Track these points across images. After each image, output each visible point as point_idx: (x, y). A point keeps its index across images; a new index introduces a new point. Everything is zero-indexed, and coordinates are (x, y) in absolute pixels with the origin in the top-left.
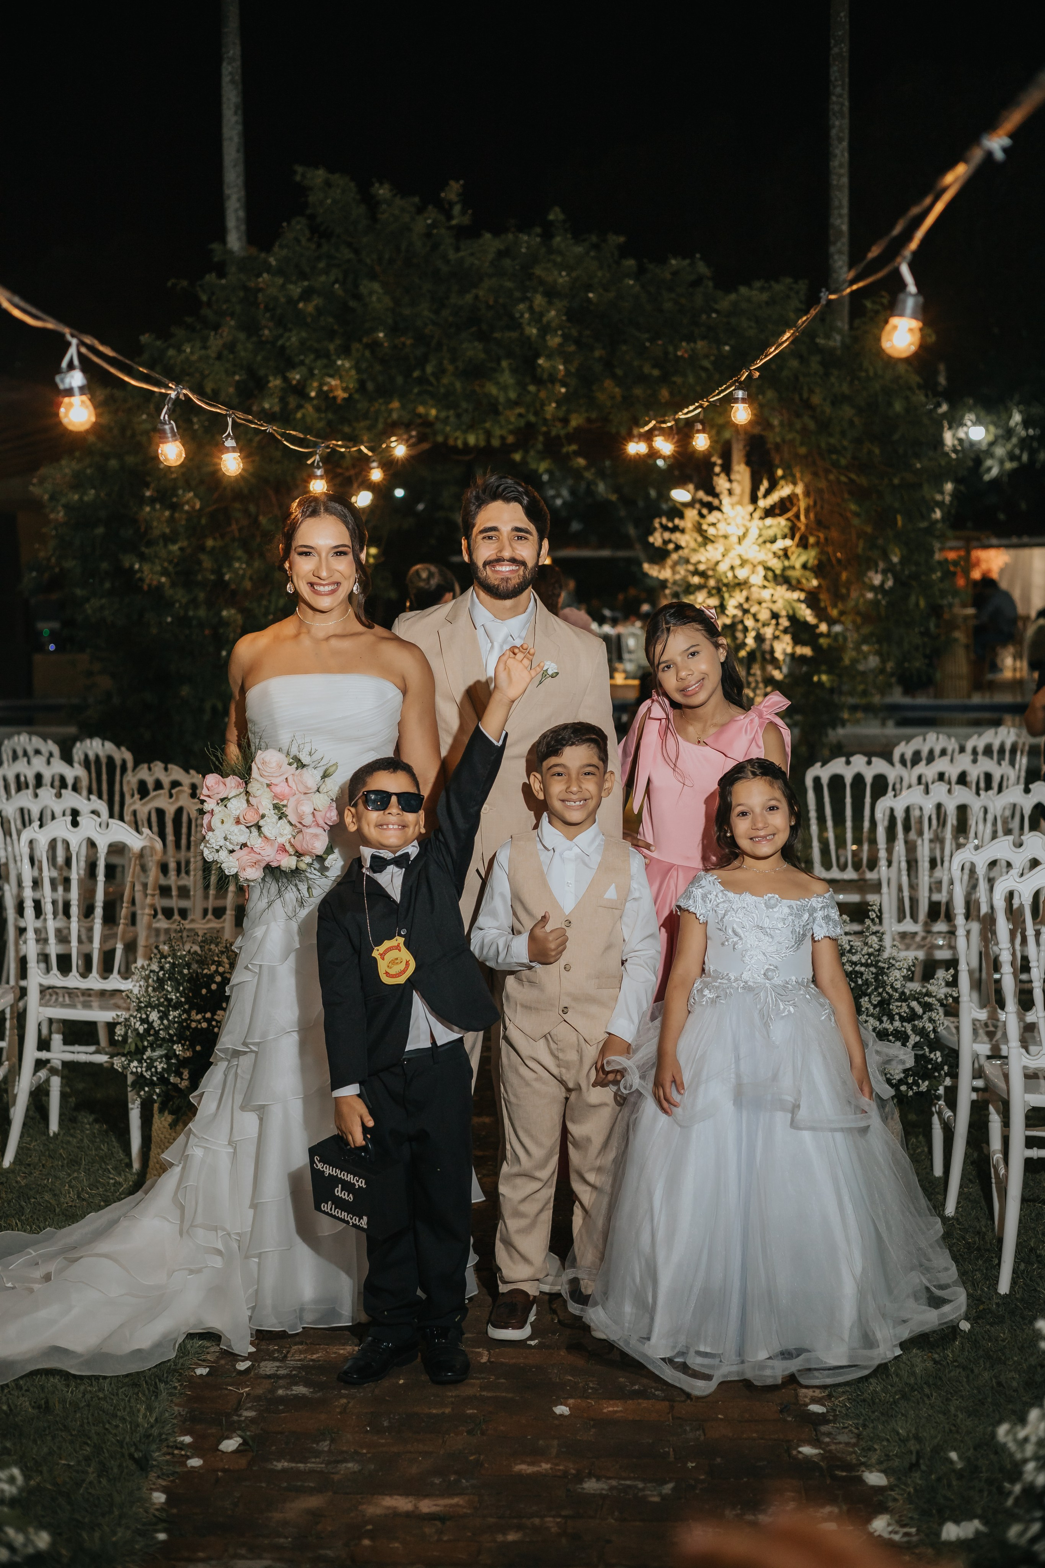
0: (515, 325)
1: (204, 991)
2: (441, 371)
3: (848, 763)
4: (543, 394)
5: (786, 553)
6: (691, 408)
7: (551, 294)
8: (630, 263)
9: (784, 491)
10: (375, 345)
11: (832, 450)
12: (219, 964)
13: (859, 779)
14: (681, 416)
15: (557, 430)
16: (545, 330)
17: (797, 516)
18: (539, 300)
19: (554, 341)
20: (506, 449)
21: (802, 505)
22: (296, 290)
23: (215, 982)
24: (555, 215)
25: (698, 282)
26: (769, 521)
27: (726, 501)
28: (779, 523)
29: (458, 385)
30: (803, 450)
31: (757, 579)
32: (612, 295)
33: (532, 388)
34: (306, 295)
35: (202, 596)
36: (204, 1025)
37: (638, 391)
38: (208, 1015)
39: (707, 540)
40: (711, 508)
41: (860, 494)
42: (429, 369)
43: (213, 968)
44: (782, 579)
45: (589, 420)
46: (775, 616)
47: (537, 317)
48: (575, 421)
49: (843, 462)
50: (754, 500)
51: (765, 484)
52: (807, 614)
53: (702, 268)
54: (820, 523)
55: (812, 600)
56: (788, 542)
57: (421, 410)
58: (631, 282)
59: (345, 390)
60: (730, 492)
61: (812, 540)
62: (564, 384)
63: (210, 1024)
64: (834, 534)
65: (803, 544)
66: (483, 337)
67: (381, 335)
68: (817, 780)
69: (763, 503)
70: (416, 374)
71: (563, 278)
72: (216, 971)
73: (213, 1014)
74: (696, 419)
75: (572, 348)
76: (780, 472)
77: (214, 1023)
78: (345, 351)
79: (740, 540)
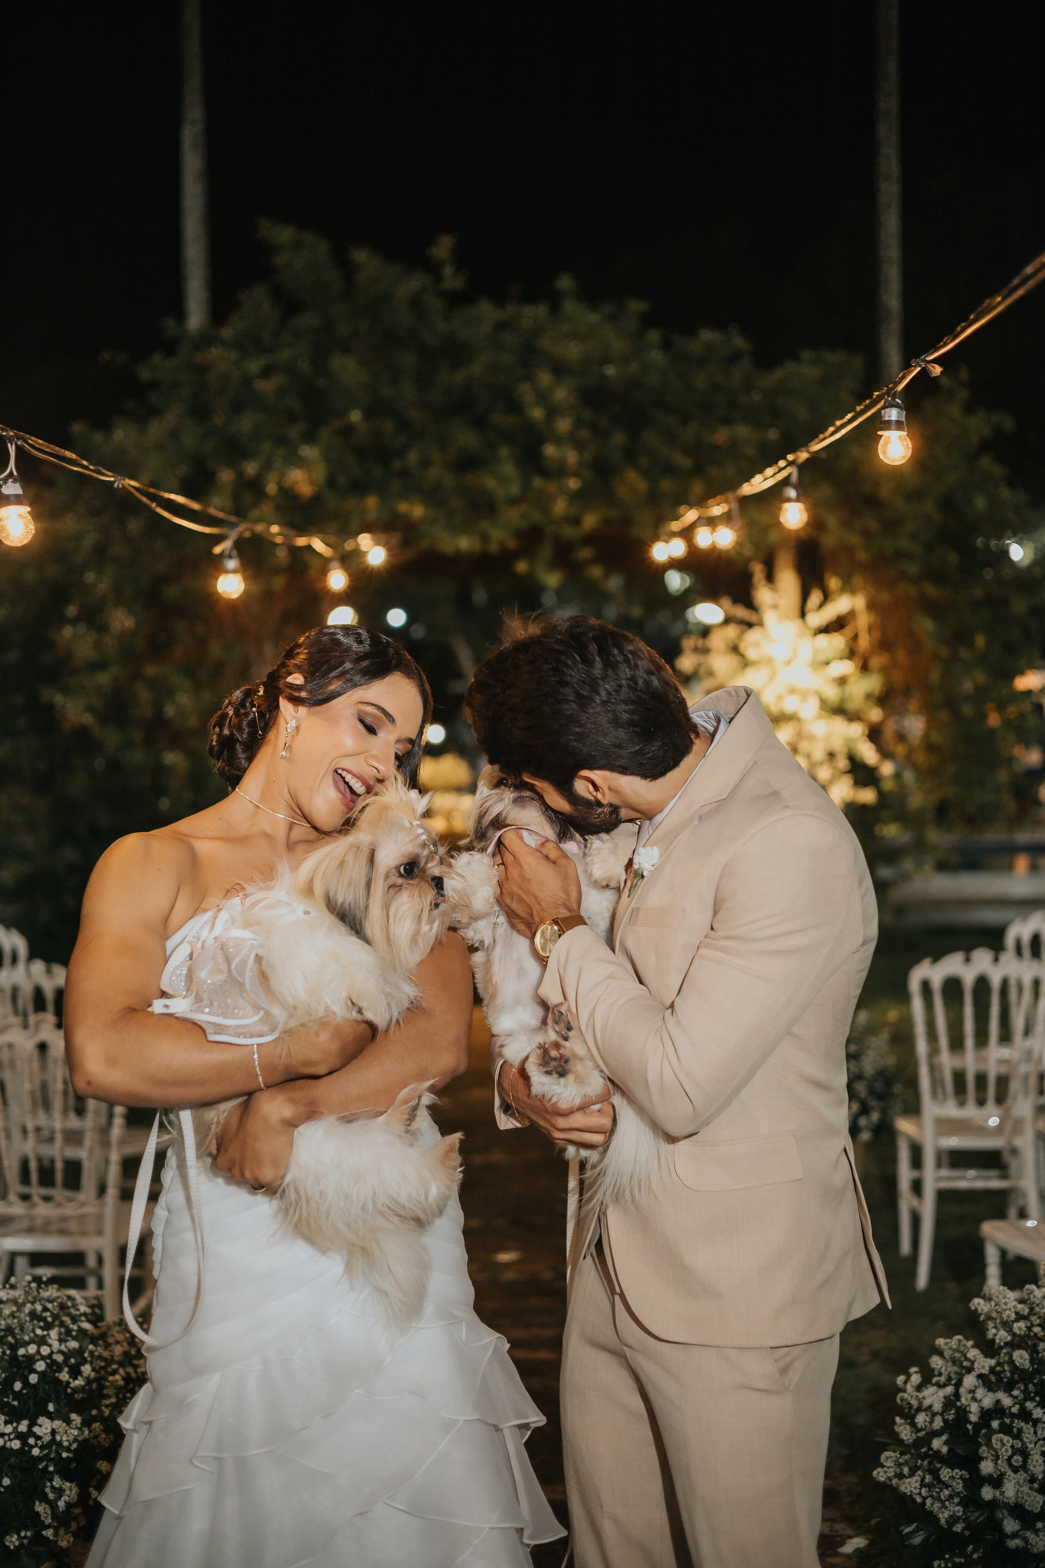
0: (515, 407)
1: (18, 1386)
2: (426, 463)
3: (968, 960)
4: (551, 487)
5: (842, 681)
6: (769, 471)
7: (560, 369)
8: (654, 336)
9: (842, 604)
10: (347, 432)
11: (900, 555)
12: (42, 1341)
13: (982, 983)
14: (748, 489)
15: (569, 532)
16: (552, 412)
17: (855, 637)
18: (545, 378)
19: (564, 425)
20: (507, 558)
21: (863, 620)
22: (254, 366)
23: (35, 1372)
24: (565, 282)
25: (735, 358)
26: (823, 640)
27: (770, 617)
28: (837, 642)
29: (449, 480)
30: (863, 556)
31: (809, 710)
32: (634, 367)
33: (537, 482)
34: (266, 372)
35: (137, 735)
36: (16, 1445)
37: (667, 485)
38: (23, 1427)
39: (746, 663)
40: (750, 625)
41: (932, 608)
42: (413, 457)
43: (32, 1349)
44: (839, 710)
45: (607, 522)
46: (831, 755)
47: (543, 398)
48: (590, 521)
49: (913, 569)
50: (803, 614)
51: (815, 597)
52: (869, 754)
53: (739, 342)
54: (884, 644)
55: (874, 734)
56: (846, 667)
57: (403, 507)
58: (656, 356)
59: (312, 483)
60: (775, 607)
61: (876, 662)
62: (576, 475)
63: (24, 1443)
64: (901, 656)
65: (865, 668)
66: (479, 423)
67: (355, 416)
68: (926, 986)
69: (816, 619)
70: (397, 465)
71: (573, 351)
72: (38, 1352)
73: (33, 1423)
74: (786, 482)
75: (584, 434)
76: (834, 583)
77: (31, 1441)
78: (310, 437)
79: (788, 663)
